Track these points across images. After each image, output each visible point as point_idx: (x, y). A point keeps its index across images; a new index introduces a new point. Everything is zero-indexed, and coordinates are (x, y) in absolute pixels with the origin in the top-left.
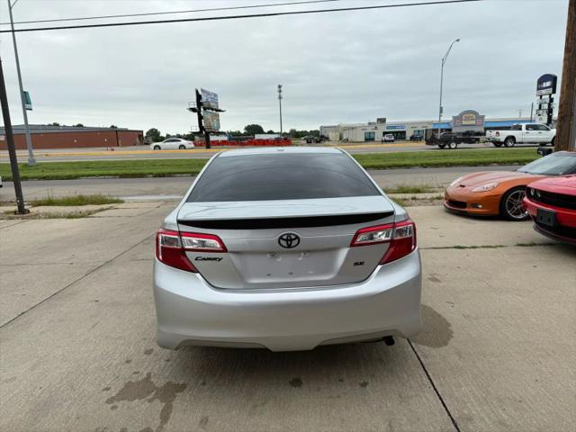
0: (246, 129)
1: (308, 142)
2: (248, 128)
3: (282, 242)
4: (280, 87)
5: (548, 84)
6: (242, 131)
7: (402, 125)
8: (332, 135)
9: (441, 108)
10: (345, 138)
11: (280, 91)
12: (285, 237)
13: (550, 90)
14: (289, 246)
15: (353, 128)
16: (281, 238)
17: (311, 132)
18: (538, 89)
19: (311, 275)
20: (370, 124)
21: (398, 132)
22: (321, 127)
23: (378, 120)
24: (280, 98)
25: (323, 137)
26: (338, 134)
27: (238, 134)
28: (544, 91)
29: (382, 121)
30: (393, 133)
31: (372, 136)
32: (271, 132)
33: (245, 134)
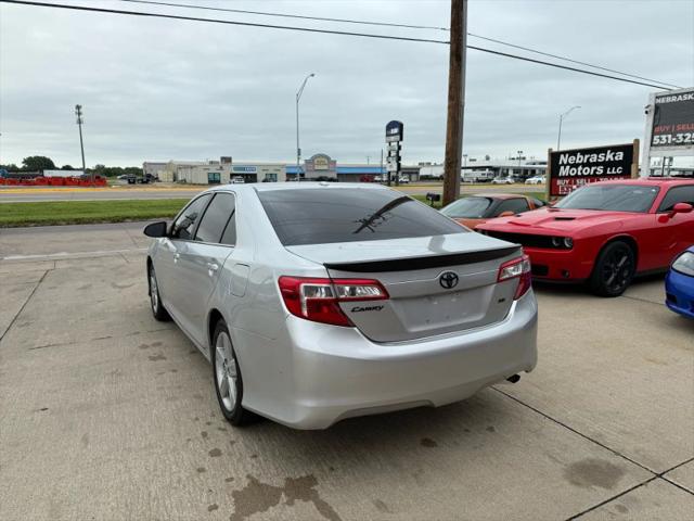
0: (25, 161)
1: (130, 183)
2: (29, 161)
3: (443, 282)
4: (78, 107)
5: (395, 131)
6: (20, 165)
7: (252, 167)
8: (161, 175)
9: (299, 150)
10: (180, 179)
11: (79, 114)
12: (445, 277)
13: (398, 137)
14: (450, 286)
15: (192, 167)
16: (442, 278)
17: (127, 169)
18: (388, 135)
19: (465, 317)
20: (212, 162)
21: (247, 175)
22: (145, 164)
23: (223, 159)
24: (80, 122)
25: (149, 176)
26: (171, 173)
27: (13, 168)
28: (392, 138)
29: (227, 160)
30: (242, 175)
31: (217, 177)
32: (67, 168)
33: (24, 169)
